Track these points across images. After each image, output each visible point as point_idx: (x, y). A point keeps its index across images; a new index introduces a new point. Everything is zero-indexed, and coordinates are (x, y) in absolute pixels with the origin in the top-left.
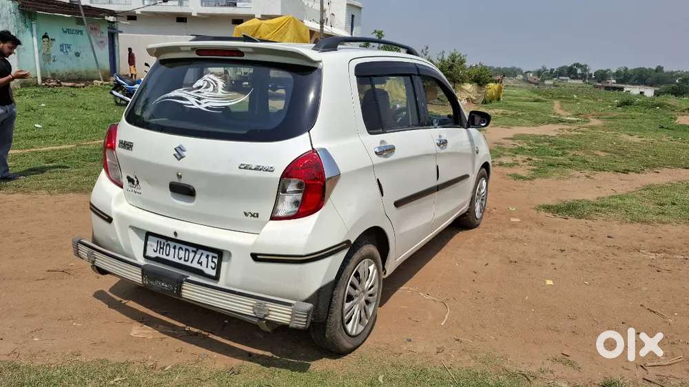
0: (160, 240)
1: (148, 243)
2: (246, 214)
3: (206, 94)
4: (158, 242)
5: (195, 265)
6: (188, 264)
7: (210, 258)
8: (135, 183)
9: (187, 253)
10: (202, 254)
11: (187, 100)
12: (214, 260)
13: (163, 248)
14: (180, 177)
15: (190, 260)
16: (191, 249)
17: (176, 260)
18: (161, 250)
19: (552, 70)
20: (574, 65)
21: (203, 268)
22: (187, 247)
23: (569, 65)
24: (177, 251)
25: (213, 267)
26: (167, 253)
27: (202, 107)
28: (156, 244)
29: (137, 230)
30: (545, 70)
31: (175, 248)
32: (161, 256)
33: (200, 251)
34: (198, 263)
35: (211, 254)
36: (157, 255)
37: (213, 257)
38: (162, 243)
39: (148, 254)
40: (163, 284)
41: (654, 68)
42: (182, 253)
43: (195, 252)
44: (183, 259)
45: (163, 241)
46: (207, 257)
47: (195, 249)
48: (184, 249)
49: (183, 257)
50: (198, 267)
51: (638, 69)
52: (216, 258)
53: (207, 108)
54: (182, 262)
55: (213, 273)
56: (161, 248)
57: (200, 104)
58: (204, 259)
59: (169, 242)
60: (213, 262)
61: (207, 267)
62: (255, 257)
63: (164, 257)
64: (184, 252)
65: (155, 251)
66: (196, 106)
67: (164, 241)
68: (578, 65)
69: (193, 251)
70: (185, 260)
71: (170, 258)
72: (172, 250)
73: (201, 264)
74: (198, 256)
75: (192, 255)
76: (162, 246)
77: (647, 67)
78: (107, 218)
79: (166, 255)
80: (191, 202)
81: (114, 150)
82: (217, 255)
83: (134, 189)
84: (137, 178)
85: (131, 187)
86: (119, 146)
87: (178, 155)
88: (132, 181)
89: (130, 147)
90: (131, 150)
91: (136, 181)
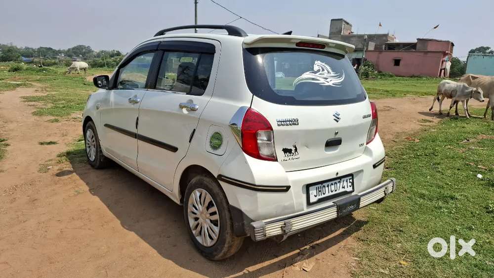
0: (317, 186)
1: (309, 192)
2: (360, 146)
3: (325, 75)
4: (316, 188)
5: (342, 190)
6: (338, 192)
7: (348, 181)
8: (293, 152)
9: (336, 185)
10: (344, 181)
11: (318, 80)
13: (321, 191)
15: (338, 188)
16: (337, 181)
17: (331, 194)
18: (320, 193)
21: (346, 189)
22: (335, 181)
24: (330, 187)
25: (351, 185)
26: (324, 192)
27: (330, 84)
28: (316, 191)
31: (328, 186)
32: (321, 197)
33: (343, 179)
34: (343, 188)
35: (348, 178)
36: (319, 197)
38: (320, 188)
39: (311, 201)
42: (333, 187)
43: (340, 182)
45: (319, 185)
47: (339, 180)
48: (333, 184)
49: (334, 189)
52: (351, 179)
53: (333, 84)
54: (334, 193)
55: (350, 189)
56: (319, 191)
57: (328, 82)
58: (345, 184)
59: (324, 184)
61: (347, 187)
62: (374, 166)
63: (323, 196)
65: (315, 196)
66: (327, 84)
67: (321, 185)
70: (335, 191)
71: (327, 194)
72: (327, 188)
74: (342, 183)
75: (338, 185)
78: (285, 188)
79: (324, 194)
80: (337, 149)
81: (272, 130)
82: (351, 177)
83: (291, 157)
84: (295, 147)
85: (288, 157)
86: (279, 125)
87: (336, 119)
88: (289, 151)
89: (295, 122)
90: (298, 124)
91: (293, 149)
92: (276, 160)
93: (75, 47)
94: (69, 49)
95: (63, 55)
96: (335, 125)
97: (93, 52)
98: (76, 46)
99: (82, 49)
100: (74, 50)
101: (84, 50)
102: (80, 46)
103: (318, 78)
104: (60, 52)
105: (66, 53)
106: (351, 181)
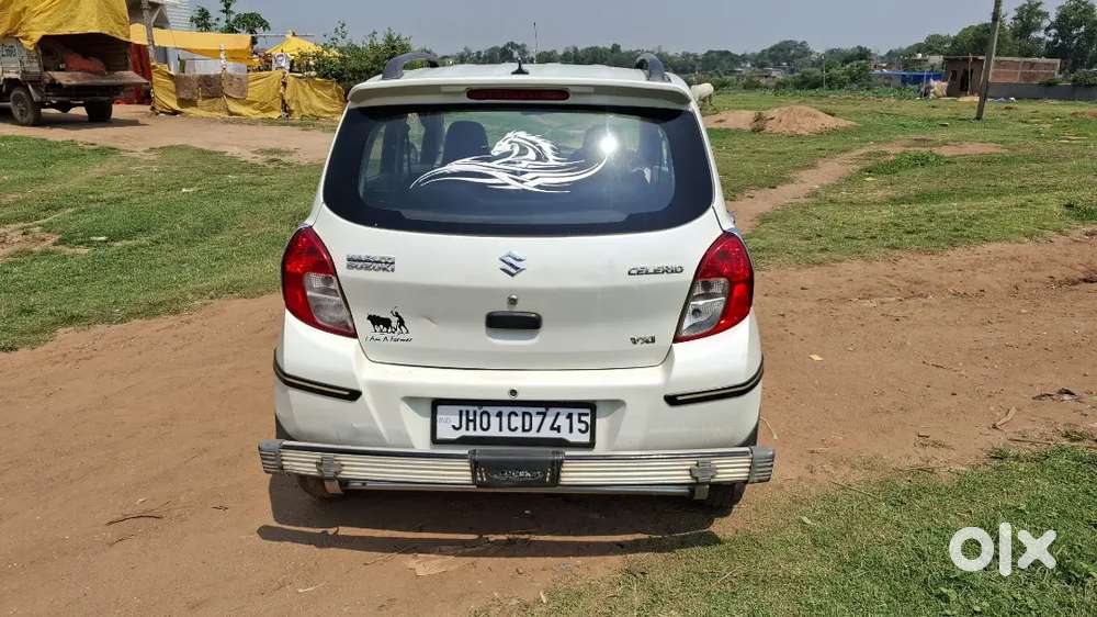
0: (464, 408)
1: (438, 417)
2: (634, 341)
3: (525, 164)
4: (461, 412)
5: (546, 433)
6: (533, 434)
7: (575, 418)
8: (394, 324)
9: (527, 418)
10: (558, 414)
12: (583, 418)
13: (474, 421)
14: (513, 302)
15: (535, 427)
16: (533, 410)
17: (506, 433)
18: (471, 424)
19: (479, 53)
20: (508, 45)
21: (564, 434)
22: (526, 409)
23: (501, 46)
24: (505, 418)
25: (584, 429)
26: (485, 426)
27: (530, 186)
28: (457, 417)
29: (412, 401)
30: (469, 54)
31: (499, 415)
32: (471, 433)
33: (552, 411)
34: (552, 428)
35: (575, 412)
36: (463, 432)
37: (580, 415)
38: (471, 413)
39: (441, 435)
40: (521, 474)
41: (610, 48)
42: (516, 421)
43: (544, 415)
44: (520, 429)
45: (471, 409)
46: (570, 416)
47: (543, 410)
48: (520, 413)
49: (519, 426)
50: (554, 434)
51: (591, 49)
52: (586, 415)
53: (539, 187)
54: (519, 434)
55: (585, 438)
56: (469, 421)
57: (522, 182)
58: (563, 421)
59: (485, 409)
60: (580, 421)
61: (571, 431)
62: (672, 400)
63: (480, 433)
64: (520, 418)
65: (456, 428)
66: (515, 186)
67: (476, 408)
68: (512, 45)
69: (538, 413)
70: (524, 430)
71: (494, 432)
72: (495, 419)
73: (558, 429)
74: (549, 420)
75: (537, 420)
76: (471, 418)
77: (601, 46)
78: (346, 393)
79: (483, 429)
80: (531, 338)
81: (335, 273)
82: (588, 411)
83: (389, 336)
84: (397, 315)
85: (380, 333)
86: (350, 267)
87: (509, 268)
88: (387, 323)
89: (387, 264)
90: (393, 270)
91: (394, 321)
92: (354, 335)
93: (776, 46)
94: (764, 51)
95: (749, 65)
96: (505, 281)
97: (811, 53)
98: (777, 42)
99: (789, 50)
100: (772, 53)
101: (793, 52)
102: (787, 42)
103: (493, 173)
104: (744, 58)
105: (756, 61)
106: (587, 419)
